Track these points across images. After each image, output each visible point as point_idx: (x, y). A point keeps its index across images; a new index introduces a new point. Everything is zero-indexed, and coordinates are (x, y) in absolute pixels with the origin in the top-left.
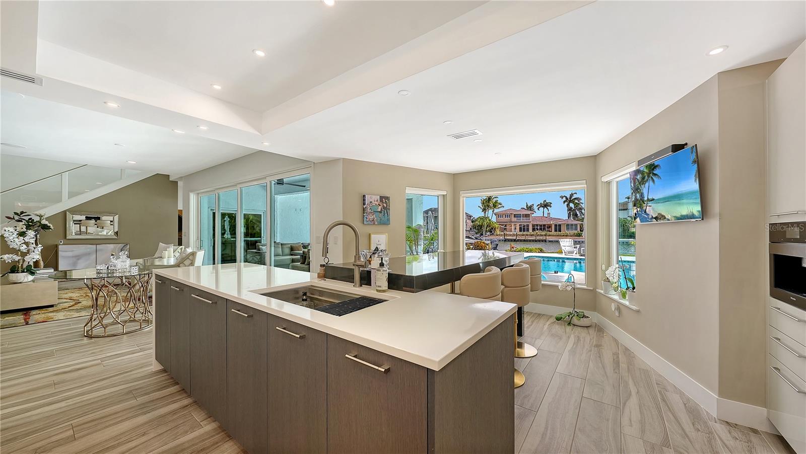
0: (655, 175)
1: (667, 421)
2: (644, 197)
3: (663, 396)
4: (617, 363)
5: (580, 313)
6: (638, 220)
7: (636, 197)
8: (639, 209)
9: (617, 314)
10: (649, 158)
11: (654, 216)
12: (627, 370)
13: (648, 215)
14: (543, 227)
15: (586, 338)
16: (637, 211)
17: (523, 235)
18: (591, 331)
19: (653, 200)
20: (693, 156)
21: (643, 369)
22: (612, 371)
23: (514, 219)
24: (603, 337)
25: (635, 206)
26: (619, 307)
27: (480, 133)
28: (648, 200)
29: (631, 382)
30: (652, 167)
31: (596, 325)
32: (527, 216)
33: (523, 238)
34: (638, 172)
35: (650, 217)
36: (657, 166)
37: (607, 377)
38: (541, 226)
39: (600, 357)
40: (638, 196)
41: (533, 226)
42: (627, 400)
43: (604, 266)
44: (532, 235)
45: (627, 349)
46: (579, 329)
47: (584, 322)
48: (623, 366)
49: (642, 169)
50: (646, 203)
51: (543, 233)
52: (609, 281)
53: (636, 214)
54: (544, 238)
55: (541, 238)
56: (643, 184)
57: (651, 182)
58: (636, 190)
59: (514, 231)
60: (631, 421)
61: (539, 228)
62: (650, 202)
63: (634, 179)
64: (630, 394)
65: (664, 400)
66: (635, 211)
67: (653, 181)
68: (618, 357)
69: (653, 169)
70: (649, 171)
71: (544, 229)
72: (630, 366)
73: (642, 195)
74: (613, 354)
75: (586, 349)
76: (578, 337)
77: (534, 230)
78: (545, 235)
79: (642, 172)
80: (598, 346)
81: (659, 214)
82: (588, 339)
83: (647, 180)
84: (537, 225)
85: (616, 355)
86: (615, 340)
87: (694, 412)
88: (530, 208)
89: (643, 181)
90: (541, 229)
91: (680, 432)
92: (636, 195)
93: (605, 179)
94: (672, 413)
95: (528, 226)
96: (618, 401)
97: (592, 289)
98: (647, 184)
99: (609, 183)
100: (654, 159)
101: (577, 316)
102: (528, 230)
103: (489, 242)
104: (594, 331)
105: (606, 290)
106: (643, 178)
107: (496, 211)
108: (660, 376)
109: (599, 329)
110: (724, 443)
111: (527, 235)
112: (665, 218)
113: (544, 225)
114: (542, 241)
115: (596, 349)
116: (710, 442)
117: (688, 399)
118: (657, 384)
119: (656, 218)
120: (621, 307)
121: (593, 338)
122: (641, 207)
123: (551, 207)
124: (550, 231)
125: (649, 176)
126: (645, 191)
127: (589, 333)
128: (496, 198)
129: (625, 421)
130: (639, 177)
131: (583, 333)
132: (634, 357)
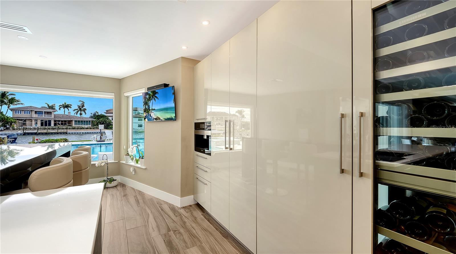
0: (156, 97)
1: (166, 219)
2: (150, 108)
3: (161, 208)
4: (137, 201)
5: (111, 179)
6: (146, 119)
7: (146, 107)
8: (147, 114)
9: (133, 173)
10: (153, 87)
11: (155, 118)
12: (143, 203)
13: (152, 117)
14: (64, 123)
15: (117, 193)
16: (146, 115)
17: (45, 129)
18: (119, 188)
19: (154, 109)
20: (173, 91)
21: (150, 199)
22: (137, 206)
23: (34, 115)
24: (126, 189)
25: (145, 112)
26: (135, 169)
27: (29, 32)
28: (152, 109)
29: (147, 209)
30: (154, 93)
31: (120, 184)
32: (49, 113)
33: (45, 131)
34: (147, 94)
35: (153, 118)
36: (157, 92)
37: (135, 211)
38: (62, 121)
39: (128, 202)
40: (147, 106)
41: (55, 121)
42: (148, 219)
43: (125, 146)
44: (54, 129)
45: (140, 191)
46: (111, 189)
47: (114, 184)
48: (141, 201)
49: (149, 93)
50: (151, 111)
51: (65, 127)
52: (129, 155)
53: (145, 116)
54: (65, 131)
55: (62, 131)
56: (150, 101)
57: (154, 100)
58: (146, 103)
59: (34, 126)
60: (153, 229)
61: (60, 123)
62: (153, 111)
63: (145, 98)
64: (149, 215)
65: (162, 210)
66: (145, 115)
67: (155, 100)
68: (137, 198)
69: (155, 94)
70: (153, 94)
71: (65, 124)
72: (144, 200)
73: (149, 106)
74: (134, 197)
75: (119, 200)
76: (112, 194)
77: (55, 124)
78: (67, 129)
79: (149, 95)
80: (125, 195)
81: (157, 117)
82: (118, 193)
83: (152, 99)
84: (59, 121)
85: (135, 197)
86: (133, 189)
87: (173, 209)
88: (52, 107)
89: (149, 99)
90: (62, 124)
91: (172, 221)
92: (145, 106)
93: (126, 94)
94: (167, 214)
95: (50, 121)
96: (144, 221)
97: (117, 161)
98: (152, 101)
99: (128, 97)
100: (155, 88)
101: (110, 181)
102: (50, 125)
103: (6, 136)
104: (120, 187)
105: (127, 161)
106: (150, 98)
107: (12, 106)
108: (157, 199)
109: (123, 185)
110: (185, 216)
111: (49, 129)
112: (160, 119)
113: (65, 121)
114: (64, 133)
115: (125, 198)
116: (181, 219)
117: (170, 204)
118: (157, 203)
119: (156, 119)
120: (136, 169)
121: (121, 192)
122: (148, 113)
123: (71, 108)
124: (70, 126)
125: (153, 97)
126: (150, 105)
127: (118, 190)
128: (12, 94)
129: (151, 230)
130: (147, 96)
131: (114, 191)
132: (144, 194)
